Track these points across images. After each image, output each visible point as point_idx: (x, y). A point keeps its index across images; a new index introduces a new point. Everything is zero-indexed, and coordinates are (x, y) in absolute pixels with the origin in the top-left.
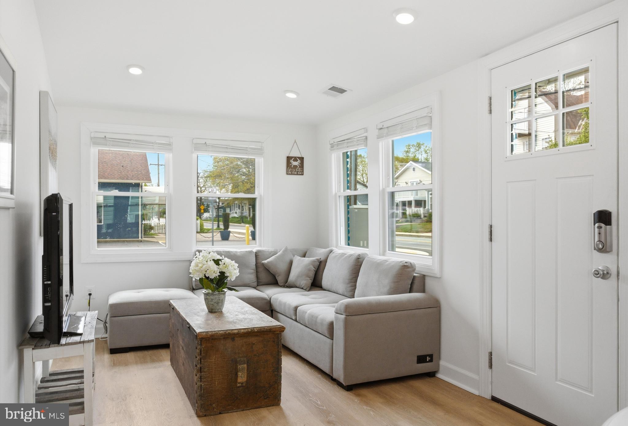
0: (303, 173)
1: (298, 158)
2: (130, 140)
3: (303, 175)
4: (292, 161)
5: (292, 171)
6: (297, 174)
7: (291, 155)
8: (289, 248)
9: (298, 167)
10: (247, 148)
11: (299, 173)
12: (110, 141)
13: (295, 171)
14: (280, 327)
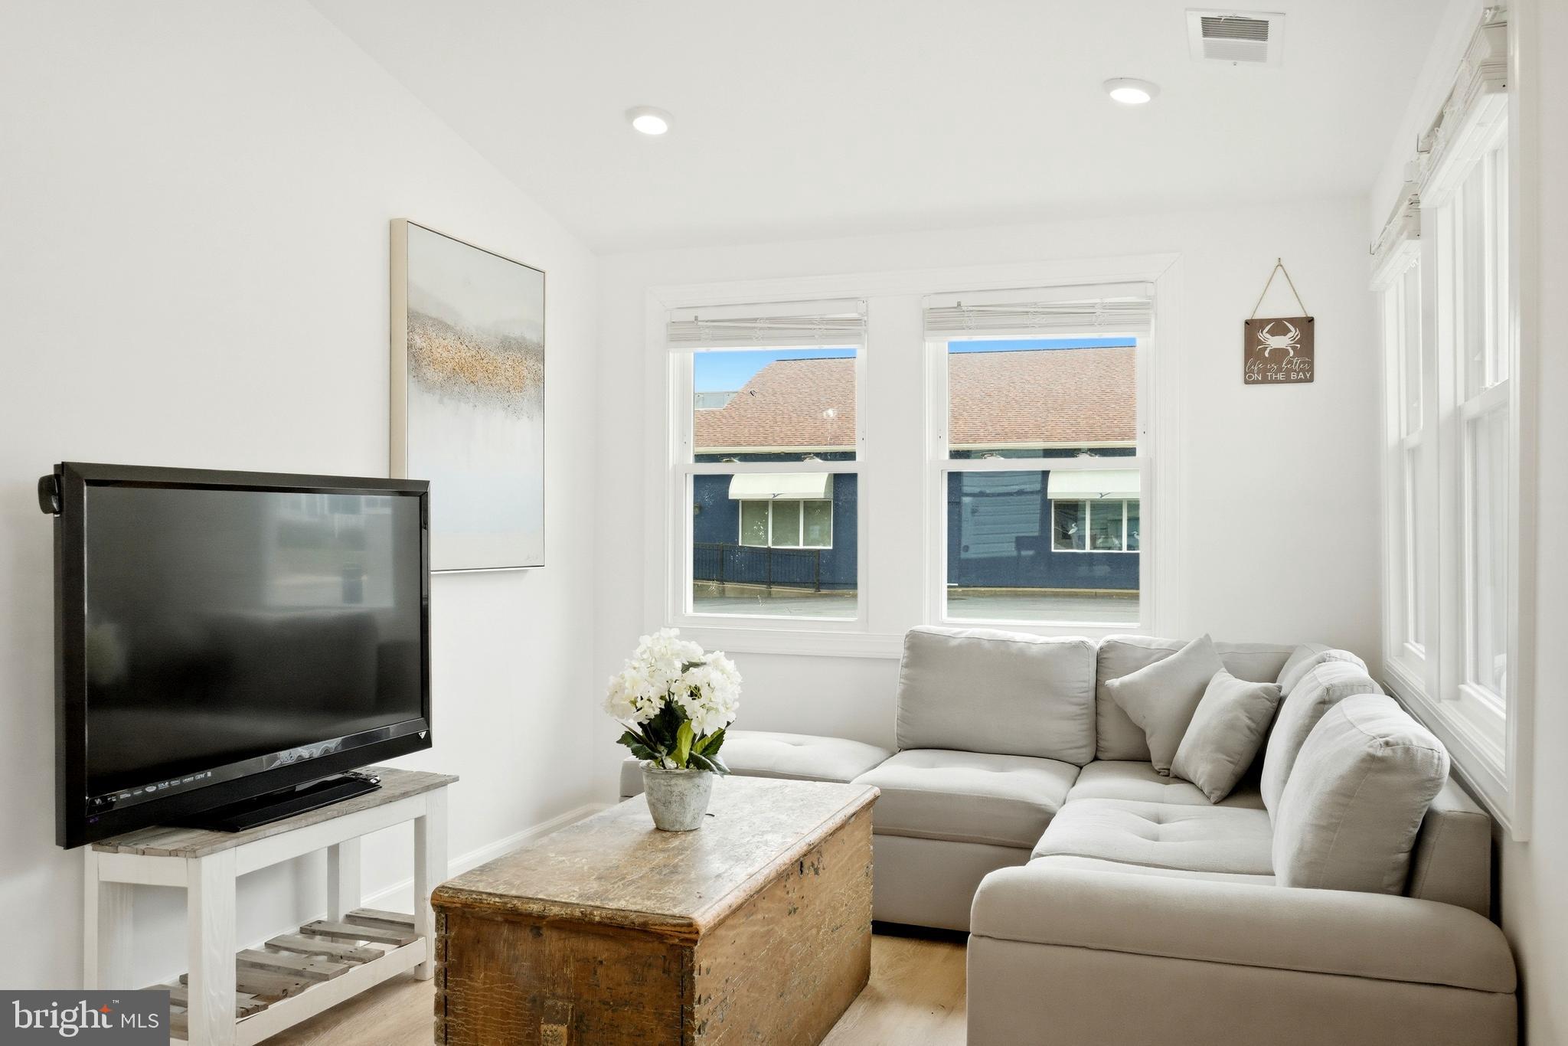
0: (1312, 376)
1: (1292, 321)
2: (755, 320)
3: (1311, 380)
4: (1264, 335)
5: (1264, 372)
6: (1288, 380)
7: (1259, 316)
8: (1214, 640)
9: (1292, 353)
10: (1093, 306)
11: (1293, 376)
12: (708, 327)
13: (1280, 370)
14: (682, 926)
